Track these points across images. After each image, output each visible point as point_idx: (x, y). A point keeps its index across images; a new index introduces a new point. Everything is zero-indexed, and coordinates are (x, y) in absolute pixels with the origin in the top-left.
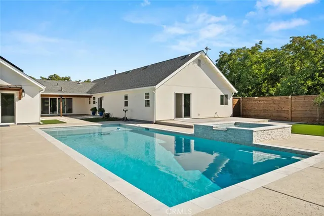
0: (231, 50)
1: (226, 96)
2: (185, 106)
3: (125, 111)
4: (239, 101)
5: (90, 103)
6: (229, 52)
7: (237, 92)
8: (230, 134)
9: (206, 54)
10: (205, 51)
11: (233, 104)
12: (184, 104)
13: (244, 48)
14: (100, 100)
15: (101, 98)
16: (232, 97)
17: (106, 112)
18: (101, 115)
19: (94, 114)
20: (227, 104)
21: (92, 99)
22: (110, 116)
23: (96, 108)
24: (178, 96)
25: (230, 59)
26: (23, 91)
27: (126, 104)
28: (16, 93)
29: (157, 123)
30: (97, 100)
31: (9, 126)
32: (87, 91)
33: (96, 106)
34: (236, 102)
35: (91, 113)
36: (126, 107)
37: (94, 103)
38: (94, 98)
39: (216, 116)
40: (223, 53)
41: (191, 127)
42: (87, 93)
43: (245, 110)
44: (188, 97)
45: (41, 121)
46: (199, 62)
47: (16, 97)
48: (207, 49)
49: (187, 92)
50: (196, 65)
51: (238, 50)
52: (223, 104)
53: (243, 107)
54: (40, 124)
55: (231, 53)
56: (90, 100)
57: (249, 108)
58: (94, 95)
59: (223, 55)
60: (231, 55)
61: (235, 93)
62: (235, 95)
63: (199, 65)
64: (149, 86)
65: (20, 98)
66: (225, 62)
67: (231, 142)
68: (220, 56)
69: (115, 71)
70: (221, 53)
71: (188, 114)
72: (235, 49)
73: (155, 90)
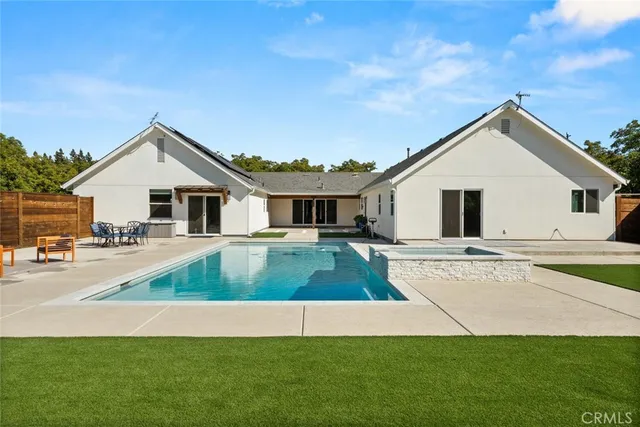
1: (592, 192)
2: (465, 215)
3: (373, 222)
7: (624, 182)
9: (518, 107)
11: (617, 214)
12: (462, 211)
16: (613, 195)
19: (358, 225)
26: (229, 193)
27: (380, 210)
28: (221, 196)
39: (556, 238)
46: (505, 126)
47: (222, 201)
49: (473, 187)
50: (496, 132)
52: (581, 211)
54: (249, 237)
63: (505, 131)
65: (225, 203)
69: (408, 149)
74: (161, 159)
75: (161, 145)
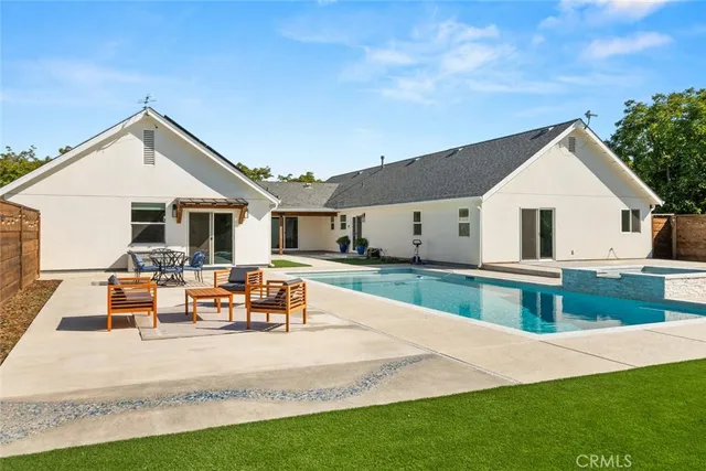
0: (654, 98)
1: (636, 213)
2: (542, 235)
3: (418, 245)
4: (668, 223)
5: (333, 228)
6: (650, 103)
7: (661, 203)
8: (626, 284)
9: (586, 126)
10: (585, 120)
11: (653, 231)
12: (539, 231)
13: (689, 91)
14: (358, 221)
15: (359, 218)
16: (650, 215)
17: (371, 246)
18: (361, 252)
19: (344, 249)
20: (637, 229)
21: (337, 221)
22: (382, 254)
23: (346, 237)
24: (527, 215)
25: (653, 121)
26: (247, 209)
27: (418, 230)
28: (235, 213)
29: (485, 267)
30: (349, 222)
31: (224, 268)
32: (325, 201)
33: (349, 232)
34: (662, 226)
35: (337, 248)
36: (418, 237)
37: (343, 226)
38: (343, 218)
39: (612, 256)
40: (633, 105)
41: (555, 275)
42: (326, 205)
43: (682, 243)
44: (547, 215)
45: (273, 262)
46: (571, 145)
47: (235, 219)
48: (588, 115)
49: (546, 206)
50: (565, 150)
51: (672, 96)
52: (628, 231)
53: (678, 236)
54: (269, 267)
55: (655, 105)
56: (332, 220)
57: (693, 240)
58: (342, 212)
59: (634, 109)
60: (654, 109)
61: (658, 206)
62: (658, 209)
63: (572, 149)
64: (467, 196)
65: (241, 222)
66: (639, 128)
67: (628, 297)
68: (626, 111)
69: (382, 158)
70: (627, 104)
71: (547, 251)
72: (667, 95)
73: (480, 203)
74: (150, 160)
75: (149, 139)
